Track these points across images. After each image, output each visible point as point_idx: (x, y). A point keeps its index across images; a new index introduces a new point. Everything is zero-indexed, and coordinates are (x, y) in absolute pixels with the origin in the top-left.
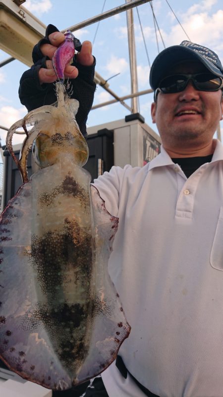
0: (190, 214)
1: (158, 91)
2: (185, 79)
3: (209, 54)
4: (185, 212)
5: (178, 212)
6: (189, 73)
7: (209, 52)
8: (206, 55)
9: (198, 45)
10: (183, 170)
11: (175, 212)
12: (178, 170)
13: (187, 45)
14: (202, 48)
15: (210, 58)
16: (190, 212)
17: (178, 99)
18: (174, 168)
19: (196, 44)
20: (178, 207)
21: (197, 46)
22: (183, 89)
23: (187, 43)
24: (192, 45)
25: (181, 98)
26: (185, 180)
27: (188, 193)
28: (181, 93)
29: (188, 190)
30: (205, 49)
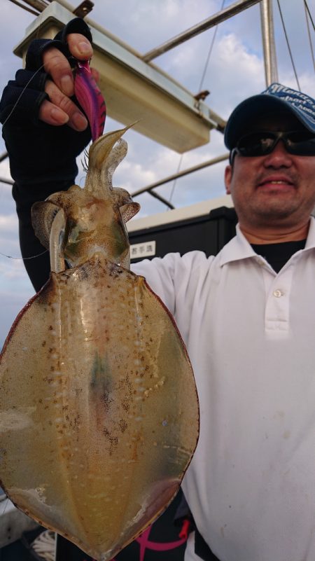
0: (286, 325)
1: (235, 153)
2: (273, 137)
3: (307, 103)
4: (278, 323)
5: (268, 323)
6: (279, 131)
7: (308, 100)
8: (304, 106)
9: (292, 90)
10: (269, 262)
11: (264, 324)
12: (264, 264)
13: (277, 89)
14: (298, 94)
15: (308, 110)
16: (284, 321)
17: (262, 164)
18: (257, 260)
19: (290, 89)
20: (267, 315)
21: (292, 92)
22: (269, 151)
23: (277, 86)
24: (284, 91)
25: (268, 163)
26: (275, 276)
27: (280, 294)
28: (267, 156)
29: (280, 290)
30: (301, 96)
